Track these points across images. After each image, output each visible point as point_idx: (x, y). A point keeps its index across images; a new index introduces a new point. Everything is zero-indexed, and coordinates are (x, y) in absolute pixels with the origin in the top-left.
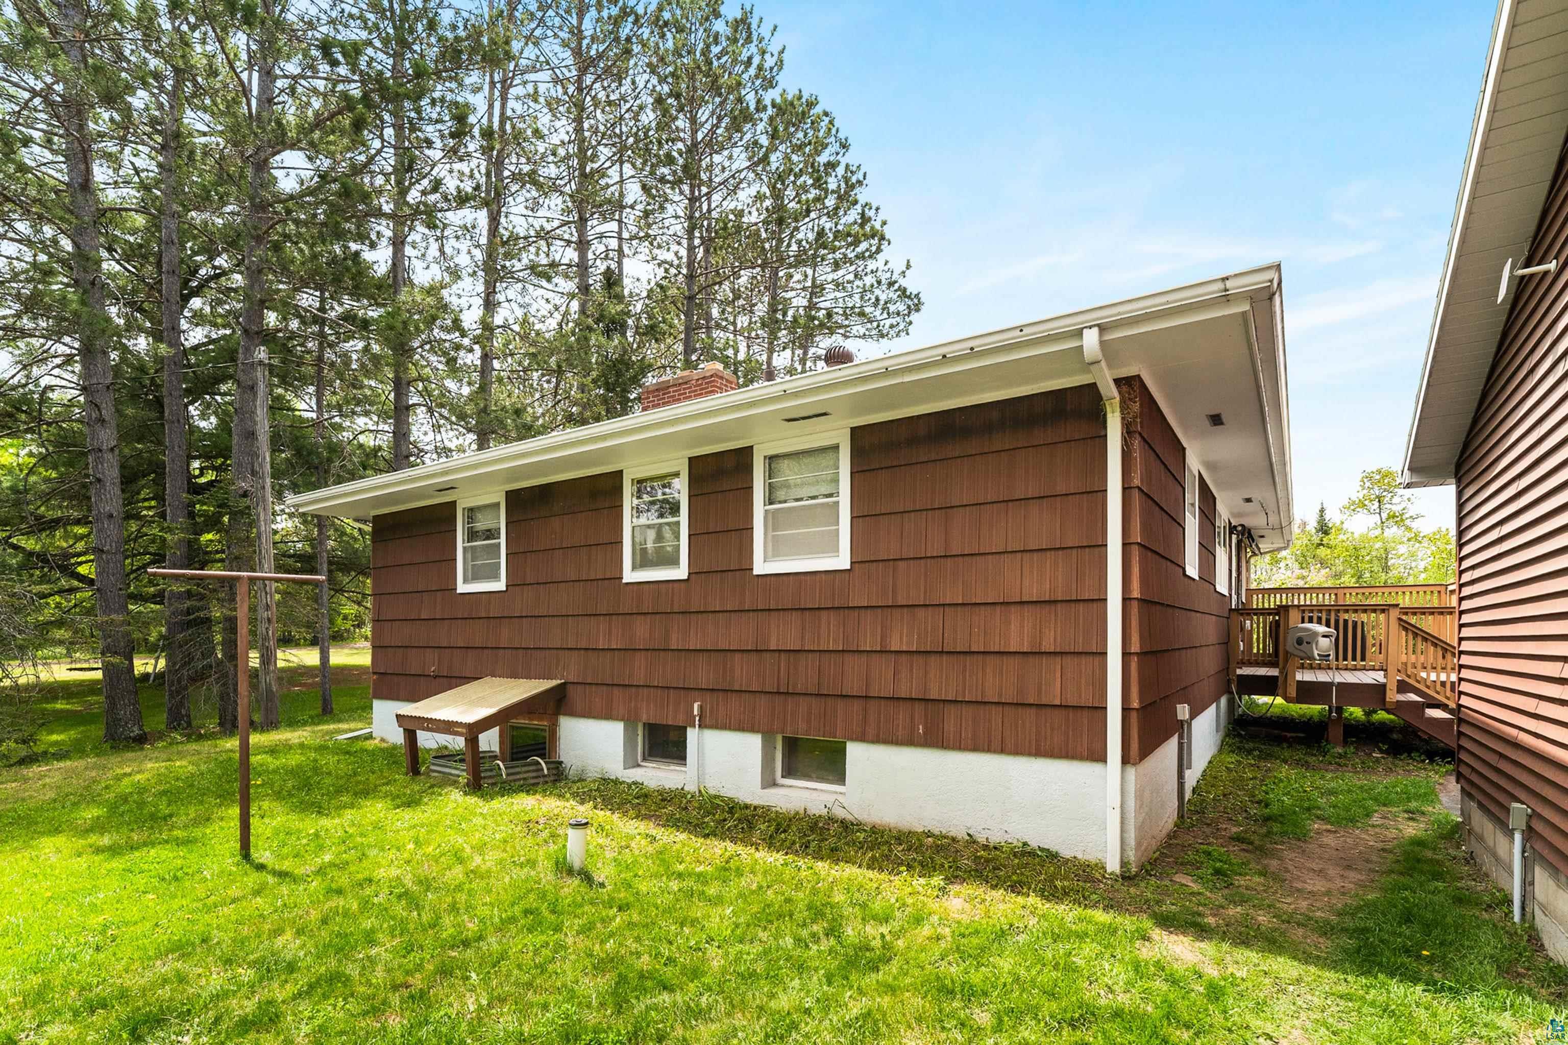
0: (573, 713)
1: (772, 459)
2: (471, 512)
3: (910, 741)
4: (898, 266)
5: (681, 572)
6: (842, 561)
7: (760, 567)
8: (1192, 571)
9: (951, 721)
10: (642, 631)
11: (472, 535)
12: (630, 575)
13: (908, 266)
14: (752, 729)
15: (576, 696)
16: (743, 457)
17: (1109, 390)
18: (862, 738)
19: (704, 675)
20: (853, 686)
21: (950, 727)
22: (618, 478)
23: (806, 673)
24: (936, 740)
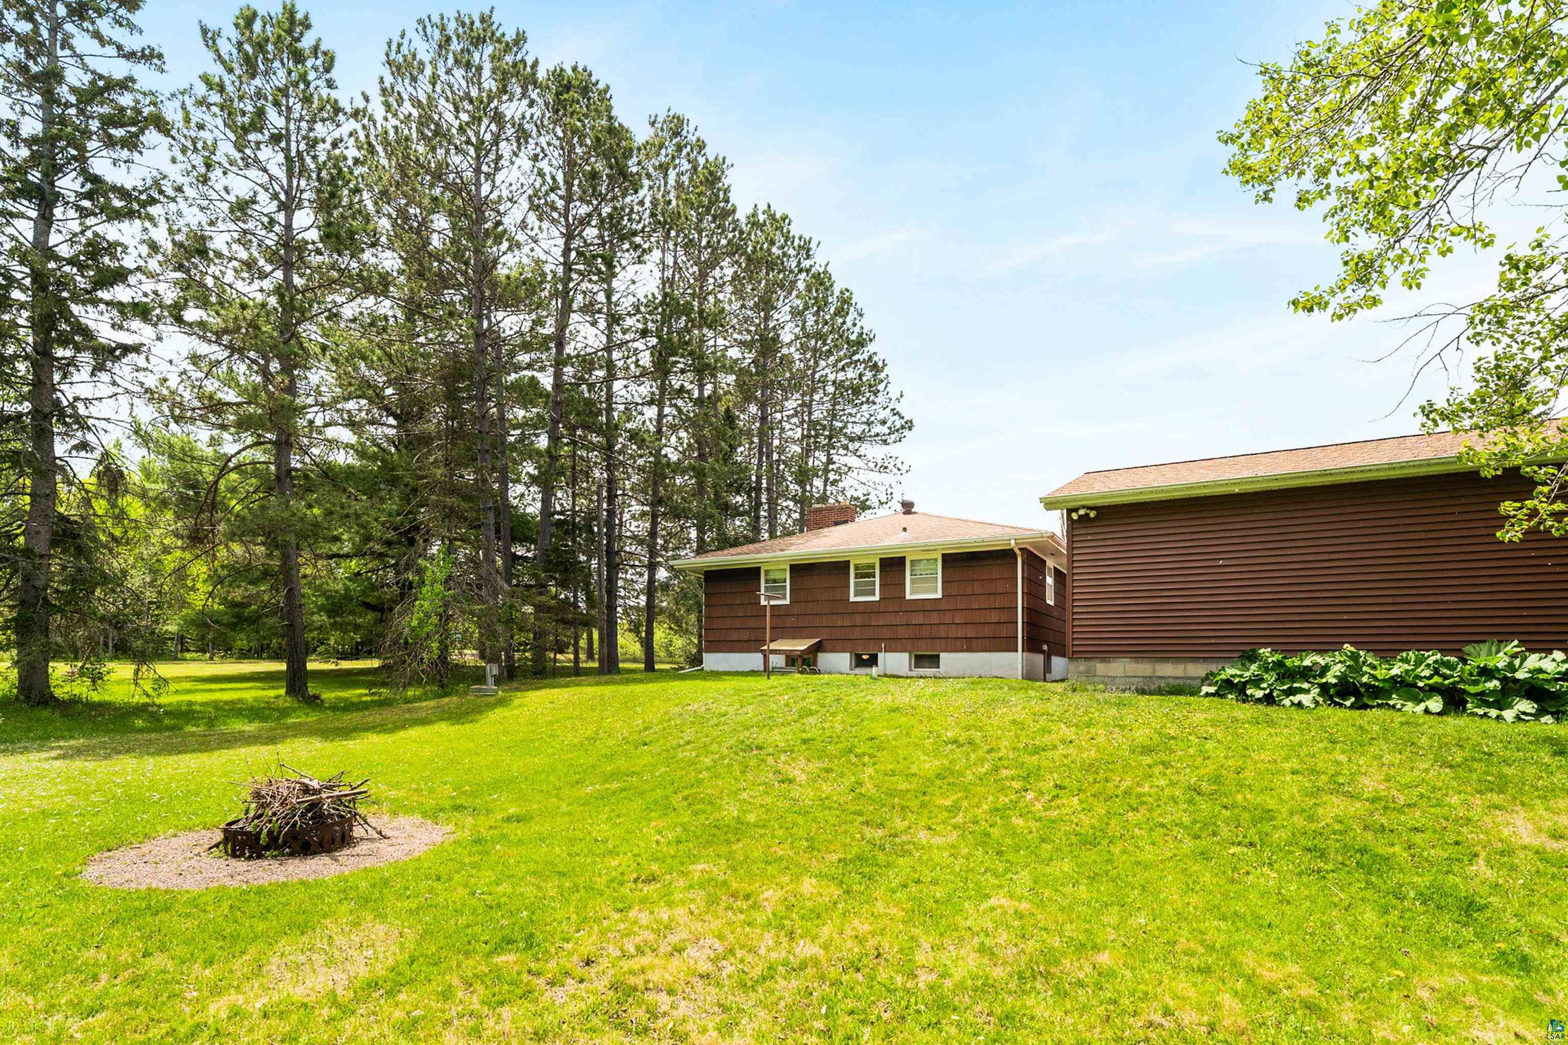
0: (825, 651)
1: (912, 561)
2: (767, 572)
3: (962, 651)
4: (894, 394)
5: (877, 598)
6: (939, 595)
7: (908, 596)
8: (1050, 602)
9: (975, 643)
10: (858, 620)
11: (767, 581)
12: (852, 599)
13: (902, 396)
14: (905, 651)
15: (827, 644)
16: (901, 561)
17: (1018, 552)
18: (946, 651)
19: (886, 633)
20: (943, 635)
21: (974, 645)
22: (847, 563)
23: (925, 632)
24: (970, 650)
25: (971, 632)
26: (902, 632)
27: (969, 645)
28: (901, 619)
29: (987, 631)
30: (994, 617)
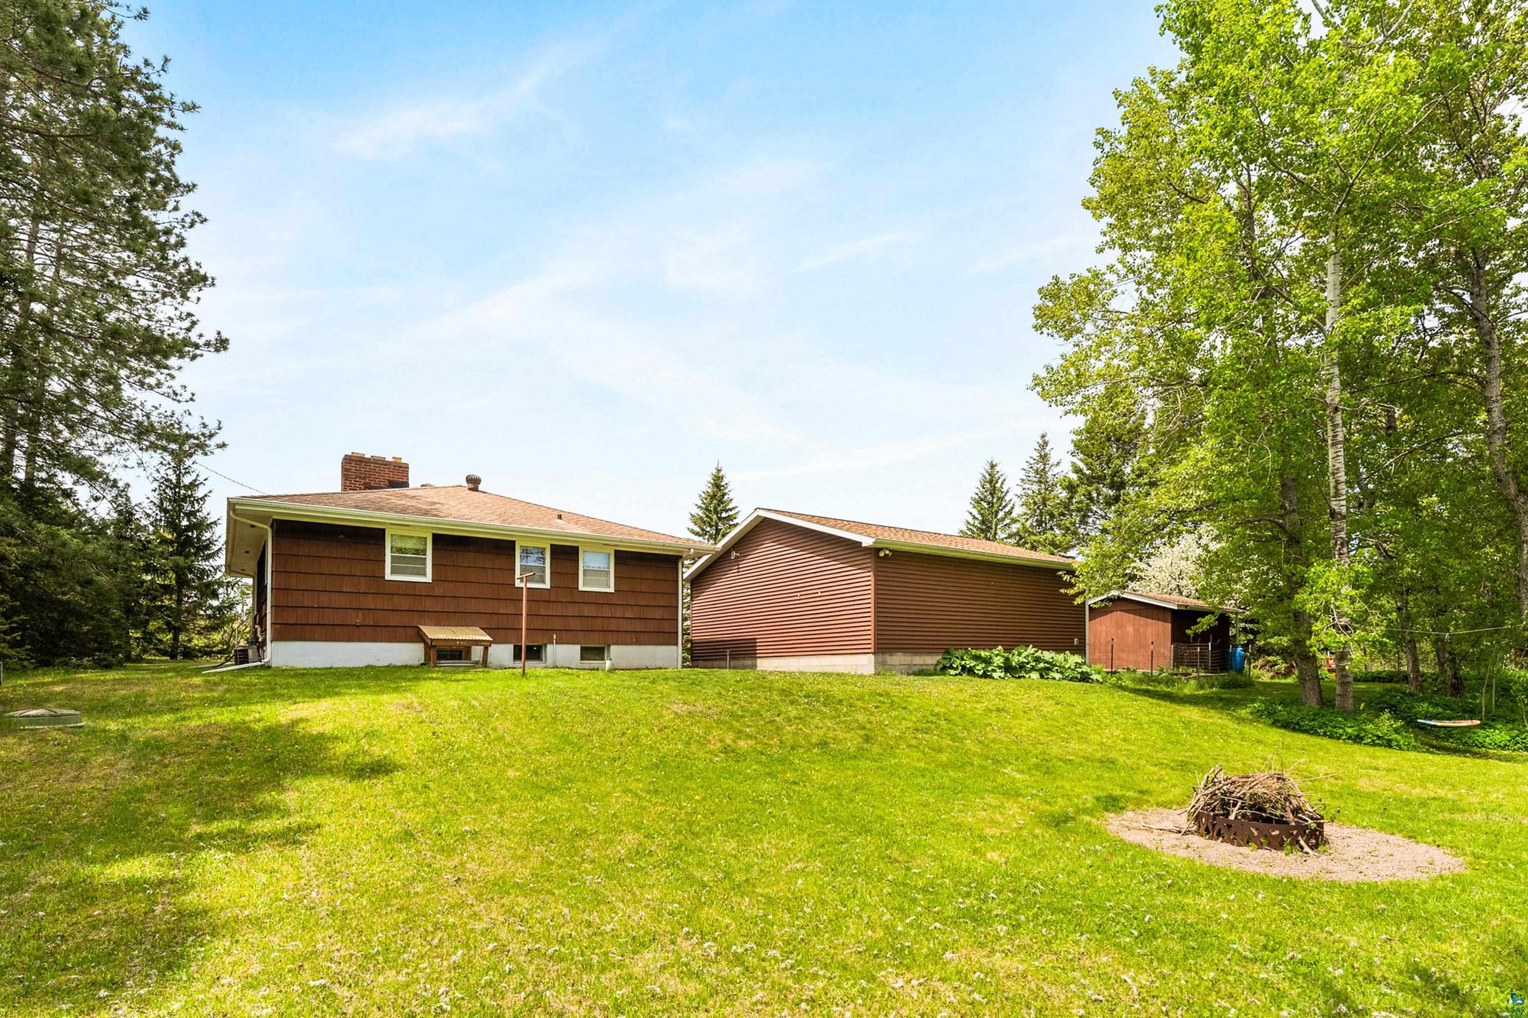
1: (584, 552)
2: (393, 537)
3: (632, 644)
5: (547, 585)
6: (612, 590)
7: (581, 588)
9: (642, 637)
11: (393, 550)
14: (577, 643)
16: (574, 551)
18: (614, 643)
19: (557, 624)
20: (614, 628)
21: (642, 639)
22: (511, 545)
23: (598, 624)
24: (638, 643)
25: (638, 626)
26: (575, 624)
27: (637, 638)
28: (572, 610)
29: (653, 626)
30: (658, 614)
